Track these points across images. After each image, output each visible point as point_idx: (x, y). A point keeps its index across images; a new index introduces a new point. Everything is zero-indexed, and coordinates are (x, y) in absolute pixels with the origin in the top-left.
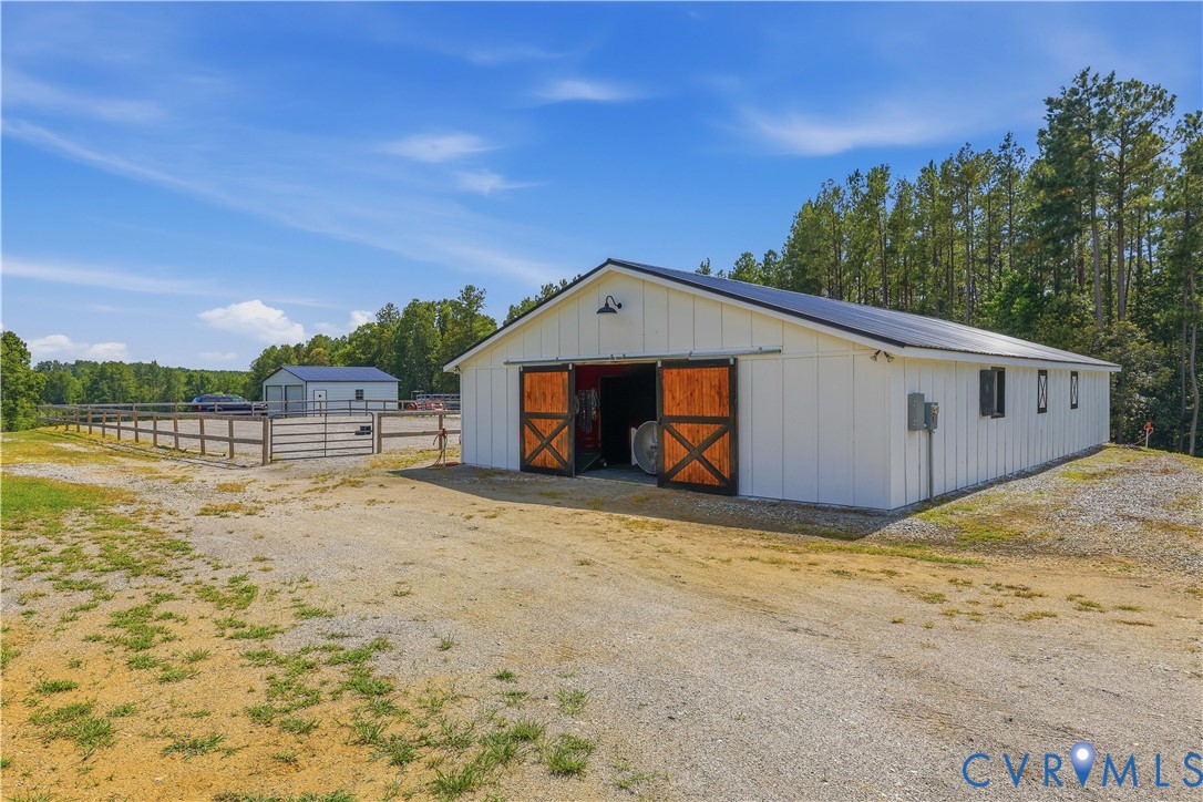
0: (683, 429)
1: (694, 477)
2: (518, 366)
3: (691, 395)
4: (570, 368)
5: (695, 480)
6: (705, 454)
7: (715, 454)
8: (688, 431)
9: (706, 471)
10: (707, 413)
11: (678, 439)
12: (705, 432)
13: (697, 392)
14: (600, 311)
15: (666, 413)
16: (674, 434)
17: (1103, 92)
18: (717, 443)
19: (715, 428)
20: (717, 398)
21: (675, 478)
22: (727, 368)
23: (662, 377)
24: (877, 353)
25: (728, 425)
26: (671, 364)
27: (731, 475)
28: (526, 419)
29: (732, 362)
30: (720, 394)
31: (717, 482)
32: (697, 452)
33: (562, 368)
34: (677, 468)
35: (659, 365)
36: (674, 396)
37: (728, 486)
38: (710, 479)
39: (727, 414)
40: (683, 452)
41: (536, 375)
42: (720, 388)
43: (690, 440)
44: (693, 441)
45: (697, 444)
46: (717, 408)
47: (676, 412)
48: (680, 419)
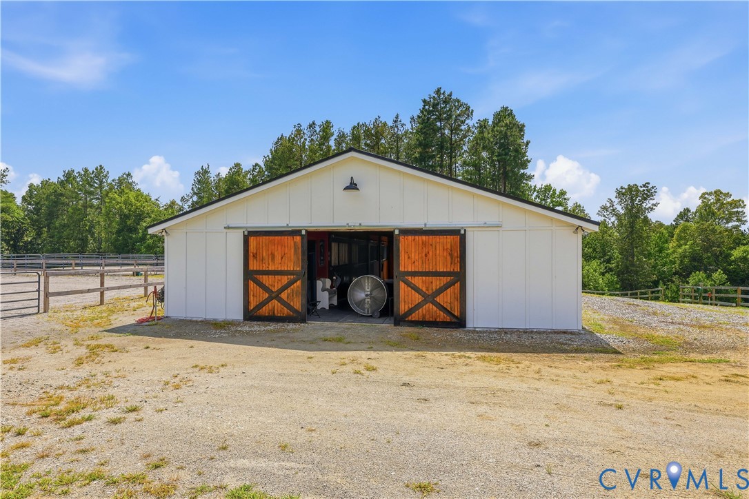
0: (418, 281)
1: (428, 316)
2: (242, 231)
3: (426, 256)
4: (304, 232)
5: (428, 318)
6: (438, 299)
7: (446, 299)
8: (422, 282)
9: (438, 311)
10: (440, 268)
11: (412, 288)
12: (438, 283)
13: (431, 253)
14: (346, 188)
15: (402, 269)
16: (408, 284)
17: (446, 102)
18: (448, 290)
19: (446, 280)
20: (449, 258)
21: (410, 318)
22: (459, 236)
23: (398, 241)
24: (577, 229)
25: (459, 277)
26: (406, 232)
27: (460, 314)
28: (249, 275)
29: (462, 232)
30: (451, 255)
31: (448, 319)
32: (430, 298)
33: (295, 232)
34: (411, 311)
35: (397, 232)
36: (408, 257)
37: (459, 322)
38: (442, 316)
39: (457, 269)
40: (418, 298)
41: (264, 239)
42: (451, 251)
43: (424, 289)
44: (427, 290)
45: (430, 292)
46: (449, 265)
47: (411, 269)
48: (415, 274)
